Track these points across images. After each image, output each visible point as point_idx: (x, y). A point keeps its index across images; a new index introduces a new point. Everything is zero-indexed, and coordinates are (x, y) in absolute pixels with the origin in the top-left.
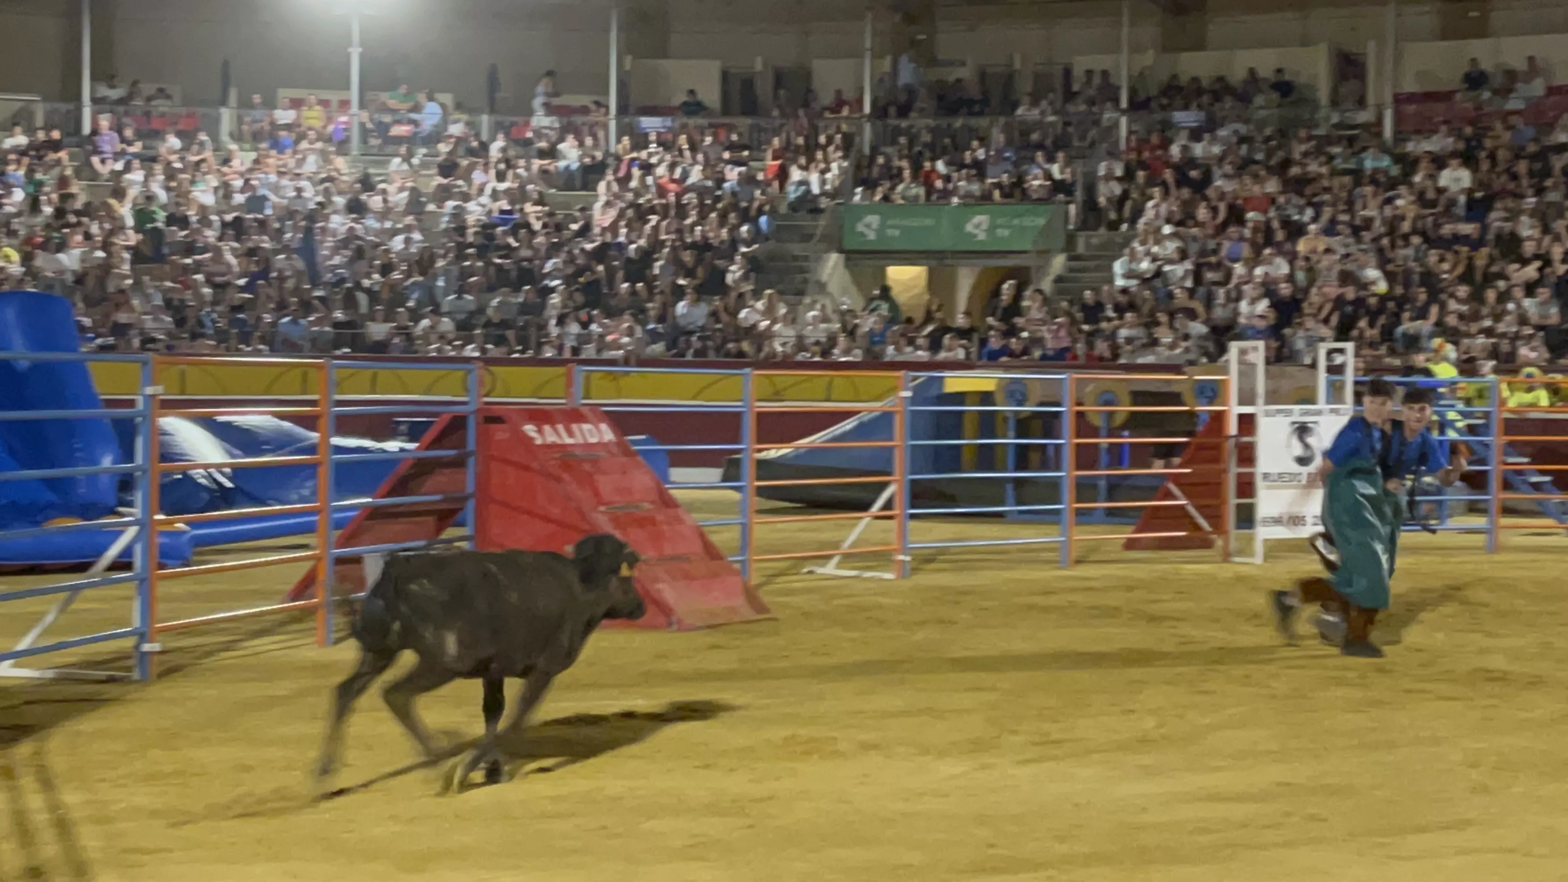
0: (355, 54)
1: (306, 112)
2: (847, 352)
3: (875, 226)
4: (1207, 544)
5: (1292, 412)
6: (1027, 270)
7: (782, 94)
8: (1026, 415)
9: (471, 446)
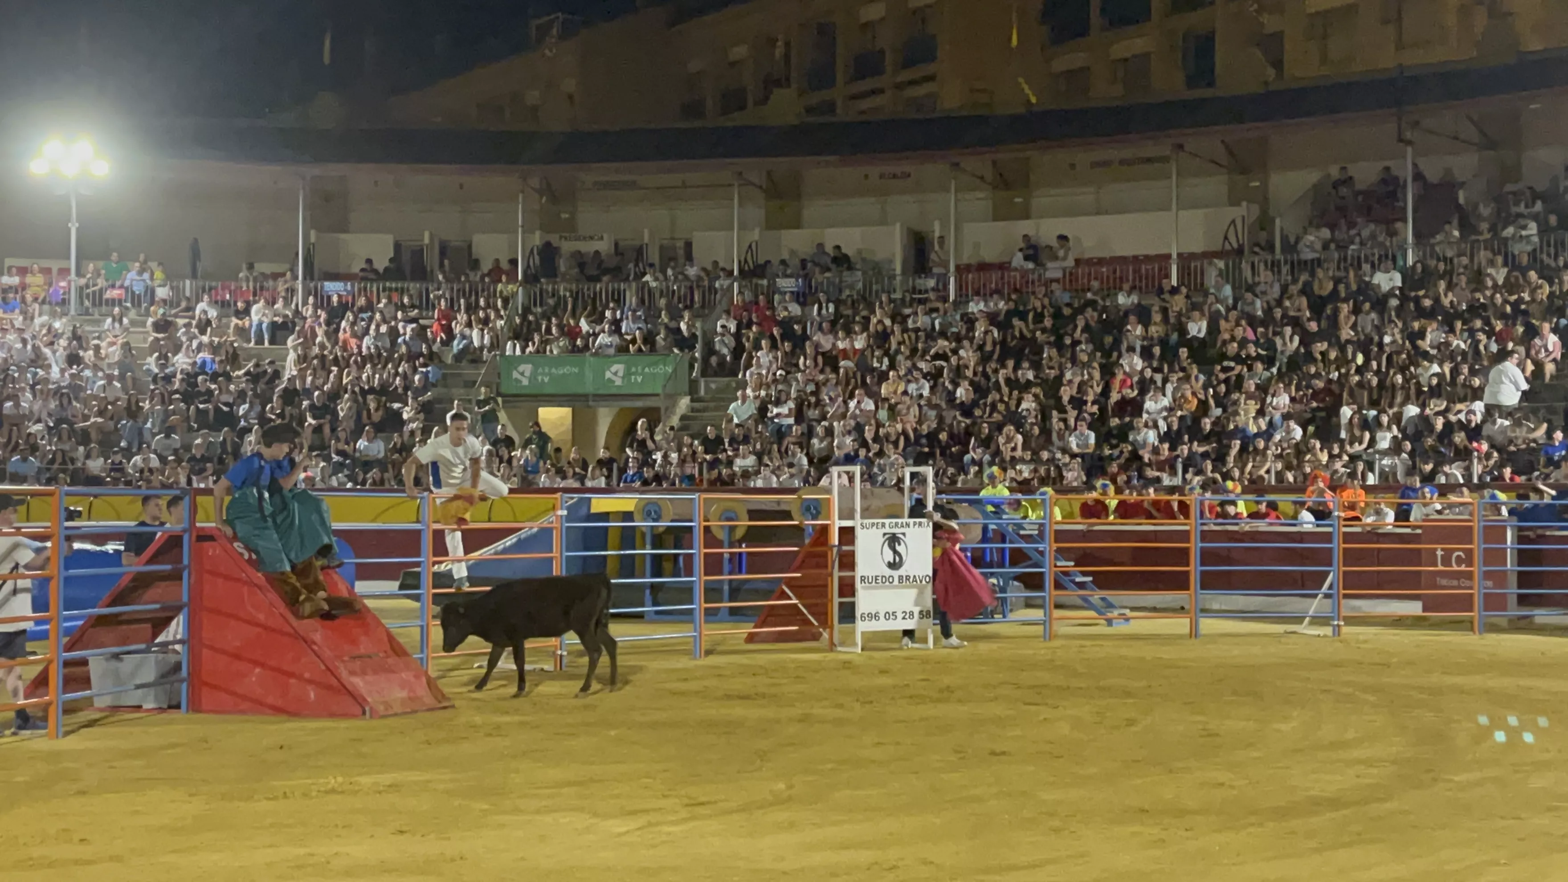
0: (73, 227)
1: (29, 279)
3: (527, 374)
4: (816, 637)
5: (883, 525)
6: (657, 410)
7: (446, 262)
8: (661, 530)
9: (186, 561)
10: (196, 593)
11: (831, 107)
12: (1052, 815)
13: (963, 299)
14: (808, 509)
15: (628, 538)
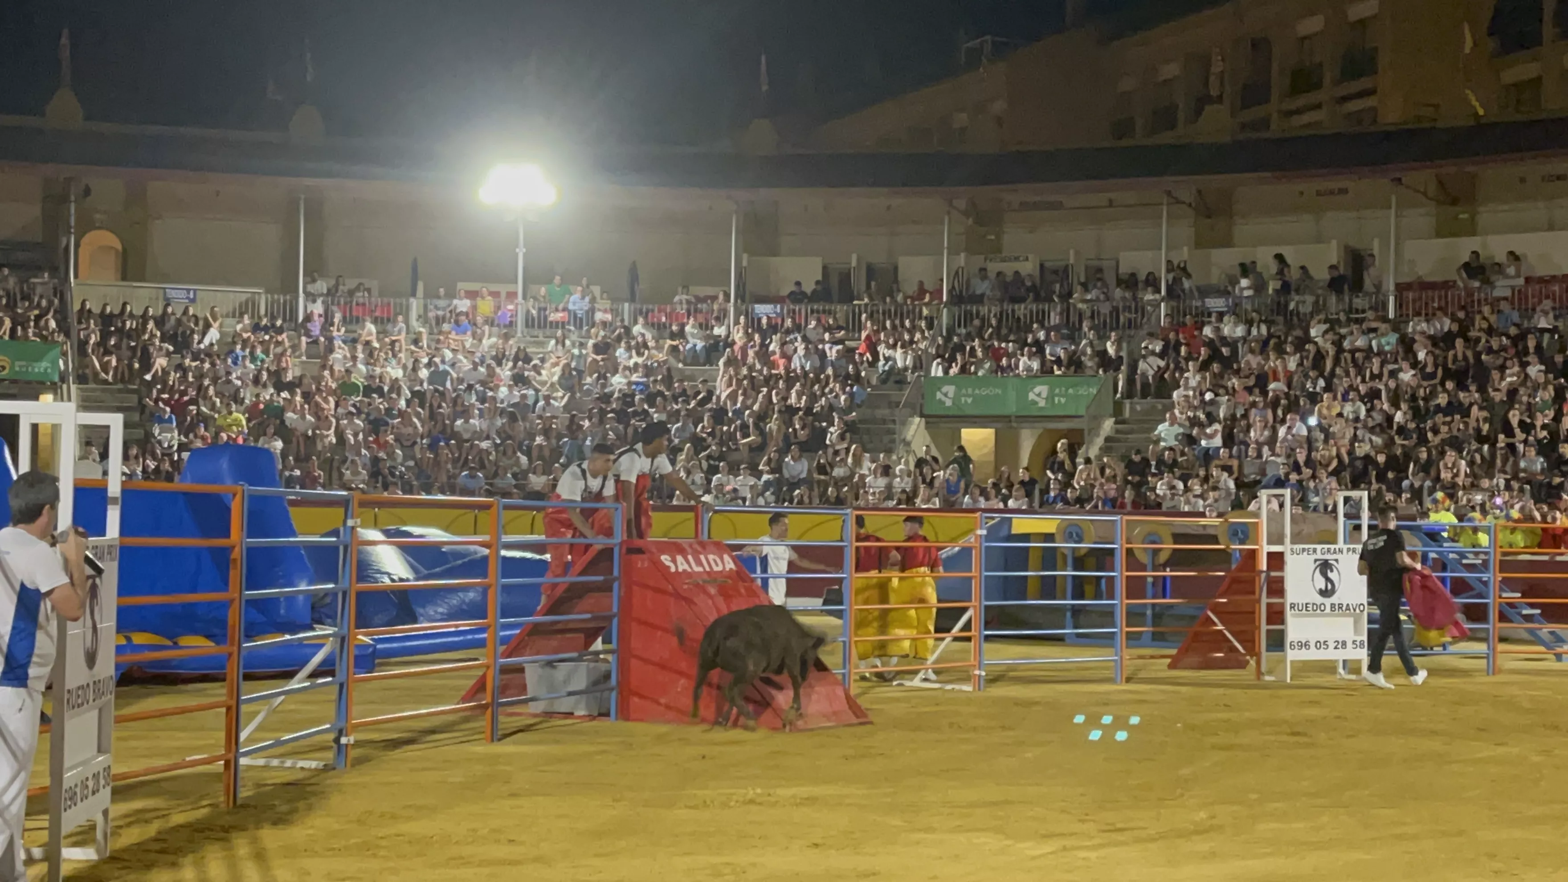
0: (521, 252)
1: (479, 302)
2: (928, 501)
3: (951, 395)
4: (1241, 665)
5: (1315, 551)
6: (1081, 432)
7: (873, 284)
8: (1083, 552)
9: (616, 573)
10: (626, 603)
11: (1265, 123)
12: (1492, 856)
13: (1404, 318)
14: (1235, 534)
15: (1050, 558)
